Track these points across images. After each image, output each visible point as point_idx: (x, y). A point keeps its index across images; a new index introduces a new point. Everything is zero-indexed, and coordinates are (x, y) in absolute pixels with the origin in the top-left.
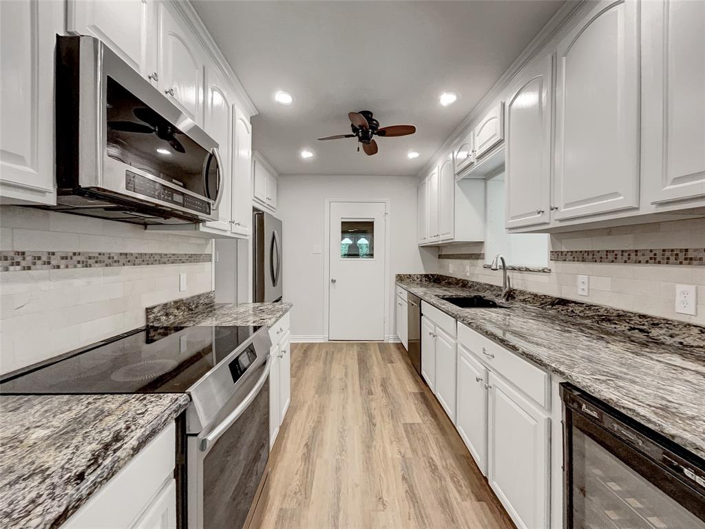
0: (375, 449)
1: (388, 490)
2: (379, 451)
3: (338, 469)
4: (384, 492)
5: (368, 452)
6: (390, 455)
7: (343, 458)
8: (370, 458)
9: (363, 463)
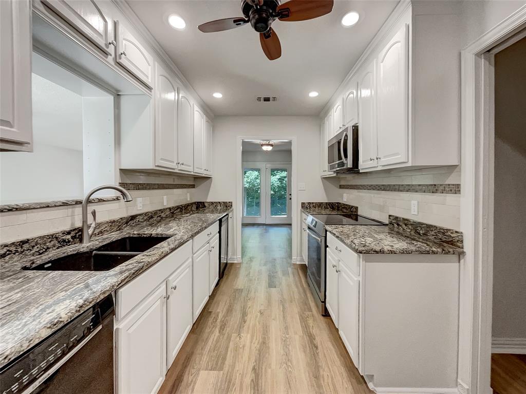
0: (259, 341)
1: (256, 317)
2: (256, 339)
3: (286, 328)
4: (259, 316)
5: (264, 338)
6: (249, 336)
7: (284, 335)
8: (264, 334)
9: (269, 331)
